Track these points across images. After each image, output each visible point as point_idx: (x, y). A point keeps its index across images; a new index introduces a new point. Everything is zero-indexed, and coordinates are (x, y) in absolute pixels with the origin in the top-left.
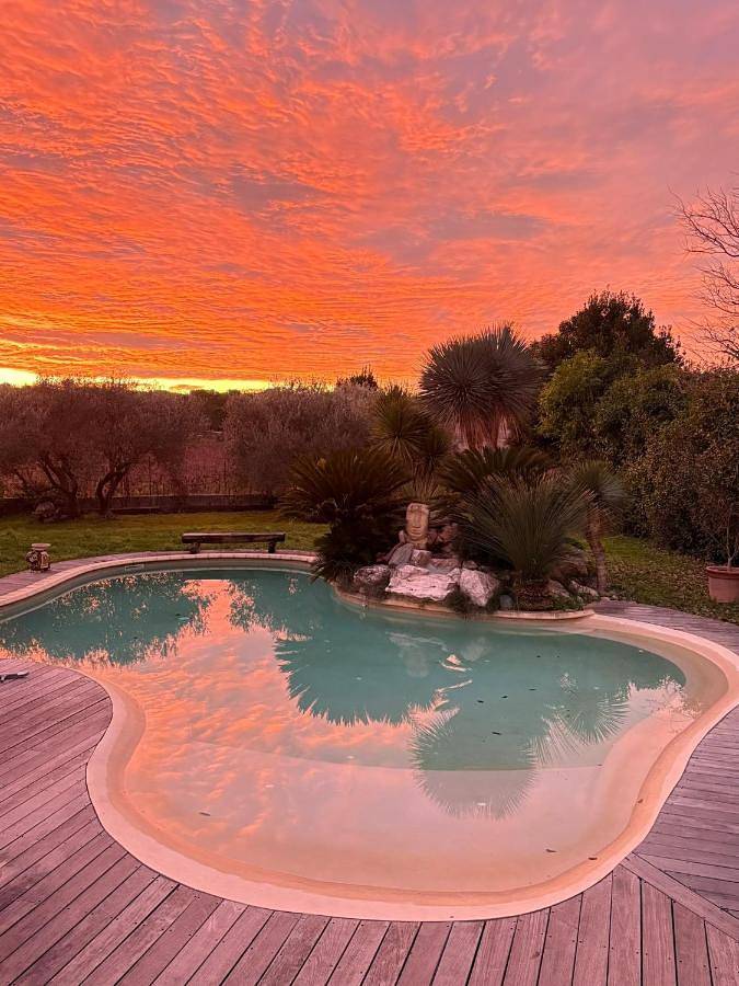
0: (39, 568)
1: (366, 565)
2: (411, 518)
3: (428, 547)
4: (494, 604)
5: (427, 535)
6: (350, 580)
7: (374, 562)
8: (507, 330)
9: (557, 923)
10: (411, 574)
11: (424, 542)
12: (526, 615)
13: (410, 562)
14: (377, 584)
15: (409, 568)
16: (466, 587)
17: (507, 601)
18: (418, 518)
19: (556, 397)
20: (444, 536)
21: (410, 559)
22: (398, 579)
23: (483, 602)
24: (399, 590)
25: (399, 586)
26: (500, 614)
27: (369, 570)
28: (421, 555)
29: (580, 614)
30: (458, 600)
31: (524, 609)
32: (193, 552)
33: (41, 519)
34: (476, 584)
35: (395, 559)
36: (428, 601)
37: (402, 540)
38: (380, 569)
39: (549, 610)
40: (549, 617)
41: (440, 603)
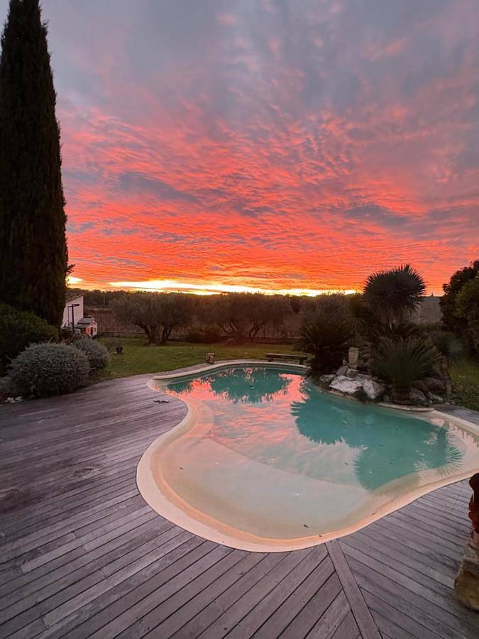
0: (210, 362)
1: (326, 374)
2: (350, 354)
3: (358, 368)
4: (380, 398)
5: (357, 362)
6: (318, 379)
7: (330, 373)
8: (408, 266)
9: (267, 561)
10: (343, 380)
11: (356, 366)
12: (394, 406)
13: (345, 375)
14: (327, 383)
15: (342, 377)
16: (366, 389)
17: (387, 398)
18: (354, 354)
19: (464, 298)
20: (367, 364)
21: (346, 373)
22: (336, 382)
23: (373, 397)
24: (335, 387)
25: (335, 385)
26: (381, 404)
27: (327, 376)
28: (352, 372)
29: (425, 409)
30: (361, 395)
31: (395, 403)
32: (270, 361)
33: (229, 344)
34: (370, 388)
35: (338, 372)
36: (346, 393)
37: (344, 364)
38: (331, 376)
39: (408, 405)
40: (406, 409)
41: (352, 395)
